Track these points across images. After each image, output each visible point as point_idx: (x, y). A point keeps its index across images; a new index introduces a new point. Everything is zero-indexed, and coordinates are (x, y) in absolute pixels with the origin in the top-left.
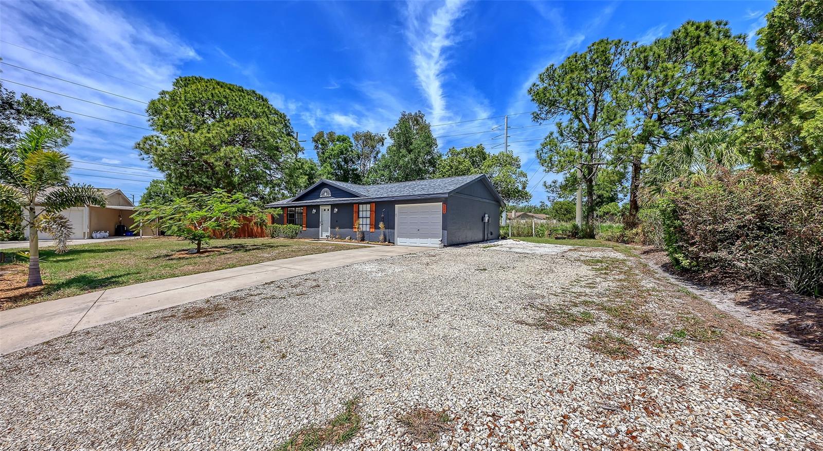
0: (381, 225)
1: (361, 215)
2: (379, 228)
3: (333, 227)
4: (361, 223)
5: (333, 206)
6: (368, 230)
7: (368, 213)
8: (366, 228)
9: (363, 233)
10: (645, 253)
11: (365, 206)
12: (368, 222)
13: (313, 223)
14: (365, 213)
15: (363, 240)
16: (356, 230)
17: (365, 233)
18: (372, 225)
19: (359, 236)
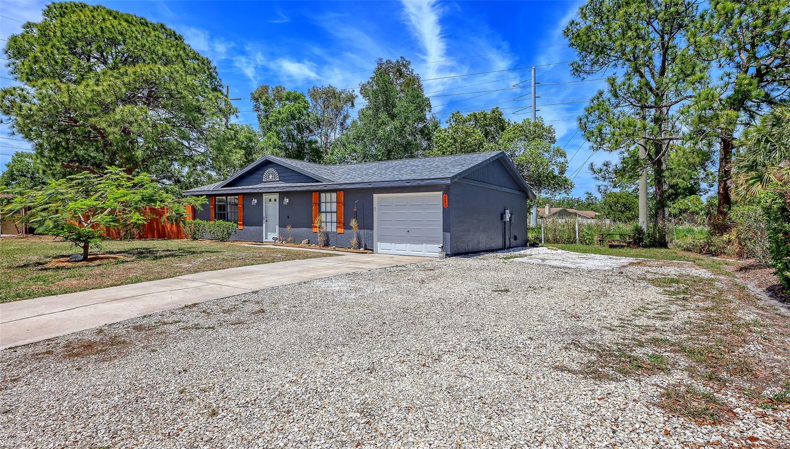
0: (353, 223)
1: (323, 209)
2: (351, 228)
3: (282, 225)
4: (324, 219)
5: (283, 194)
6: (334, 230)
7: (334, 206)
8: (332, 228)
9: (327, 234)
10: (741, 269)
11: (328, 195)
12: (334, 219)
13: (254, 219)
14: (329, 205)
15: (327, 244)
16: (317, 230)
17: (330, 235)
18: (340, 223)
19: (321, 239)
